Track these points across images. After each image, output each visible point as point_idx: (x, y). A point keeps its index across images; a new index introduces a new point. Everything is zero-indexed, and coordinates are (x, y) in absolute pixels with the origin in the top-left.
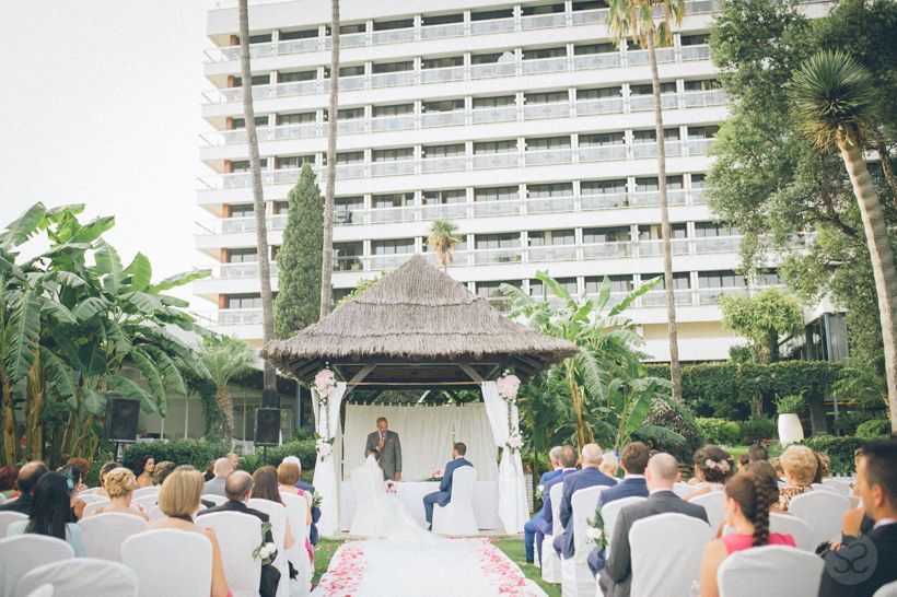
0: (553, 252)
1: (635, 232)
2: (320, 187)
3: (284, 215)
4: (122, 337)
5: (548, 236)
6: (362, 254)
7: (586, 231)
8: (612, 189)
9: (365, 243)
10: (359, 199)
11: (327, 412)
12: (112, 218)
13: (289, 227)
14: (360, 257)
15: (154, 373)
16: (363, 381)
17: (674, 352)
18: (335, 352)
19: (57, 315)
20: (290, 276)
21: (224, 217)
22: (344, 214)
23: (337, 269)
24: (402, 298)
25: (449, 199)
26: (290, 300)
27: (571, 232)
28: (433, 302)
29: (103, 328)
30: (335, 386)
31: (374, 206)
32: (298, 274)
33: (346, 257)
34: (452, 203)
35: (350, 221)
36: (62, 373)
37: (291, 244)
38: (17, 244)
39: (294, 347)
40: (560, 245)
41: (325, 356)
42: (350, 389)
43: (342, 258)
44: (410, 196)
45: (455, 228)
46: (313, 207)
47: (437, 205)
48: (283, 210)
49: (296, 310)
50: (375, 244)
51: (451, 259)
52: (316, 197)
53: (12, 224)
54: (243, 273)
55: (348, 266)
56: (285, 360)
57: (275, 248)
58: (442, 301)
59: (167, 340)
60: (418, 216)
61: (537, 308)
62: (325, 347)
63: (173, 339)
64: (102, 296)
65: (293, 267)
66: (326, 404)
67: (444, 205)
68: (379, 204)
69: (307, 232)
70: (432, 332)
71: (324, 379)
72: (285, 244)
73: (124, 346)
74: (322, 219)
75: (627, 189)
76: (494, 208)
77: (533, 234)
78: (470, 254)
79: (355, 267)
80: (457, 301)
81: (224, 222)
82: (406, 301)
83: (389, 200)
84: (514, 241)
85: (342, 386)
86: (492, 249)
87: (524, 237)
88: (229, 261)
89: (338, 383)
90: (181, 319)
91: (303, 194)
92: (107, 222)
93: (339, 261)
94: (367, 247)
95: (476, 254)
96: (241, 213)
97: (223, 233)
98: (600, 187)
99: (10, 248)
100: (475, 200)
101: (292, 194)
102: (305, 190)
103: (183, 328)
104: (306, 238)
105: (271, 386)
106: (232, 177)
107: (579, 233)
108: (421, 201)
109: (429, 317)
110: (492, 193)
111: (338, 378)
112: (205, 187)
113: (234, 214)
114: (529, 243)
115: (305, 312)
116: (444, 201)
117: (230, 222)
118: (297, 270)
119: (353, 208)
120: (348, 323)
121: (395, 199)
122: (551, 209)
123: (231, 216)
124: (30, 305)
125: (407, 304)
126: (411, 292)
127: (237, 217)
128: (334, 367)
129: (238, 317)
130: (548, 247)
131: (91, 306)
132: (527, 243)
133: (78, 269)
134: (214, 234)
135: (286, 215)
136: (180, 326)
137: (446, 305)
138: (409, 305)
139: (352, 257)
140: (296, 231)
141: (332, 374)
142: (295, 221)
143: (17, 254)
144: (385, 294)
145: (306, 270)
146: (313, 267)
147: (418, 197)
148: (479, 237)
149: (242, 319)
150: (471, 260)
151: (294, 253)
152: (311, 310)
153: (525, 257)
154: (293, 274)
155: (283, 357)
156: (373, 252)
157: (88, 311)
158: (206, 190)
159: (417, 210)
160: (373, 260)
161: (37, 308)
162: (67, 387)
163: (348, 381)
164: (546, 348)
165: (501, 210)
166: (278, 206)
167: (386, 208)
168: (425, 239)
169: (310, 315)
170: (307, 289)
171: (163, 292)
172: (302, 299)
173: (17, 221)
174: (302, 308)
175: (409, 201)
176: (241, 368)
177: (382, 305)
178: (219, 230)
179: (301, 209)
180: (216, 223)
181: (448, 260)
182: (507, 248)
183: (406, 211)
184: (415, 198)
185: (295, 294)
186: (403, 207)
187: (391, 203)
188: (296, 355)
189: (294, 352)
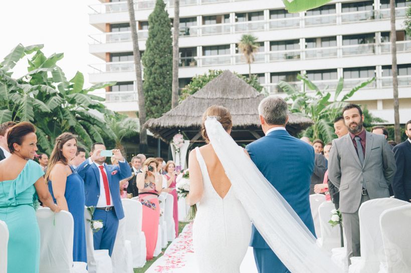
0: (321, 52)
1: (378, 37)
2: (168, 12)
3: (146, 31)
4: (71, 117)
5: (319, 42)
6: (196, 55)
7: (345, 37)
8: (364, 8)
9: (198, 48)
10: (193, 19)
11: (180, 156)
12: (63, 54)
13: (149, 39)
14: (195, 58)
15: (87, 136)
16: (198, 140)
17: (397, 118)
18: (183, 125)
19: (41, 107)
20: (151, 71)
21: (106, 32)
22: (184, 30)
23: (181, 65)
24: (219, 95)
25: (253, 18)
26: (151, 86)
27: (334, 38)
28: (235, 97)
29: (61, 113)
30: (184, 142)
31: (204, 23)
32: (156, 69)
33: (186, 58)
34: (255, 20)
35: (188, 34)
36: (42, 137)
37: (151, 50)
38: (12, 67)
39: (162, 122)
40: (327, 47)
41: (178, 127)
42: (192, 144)
43: (183, 58)
44: (227, 16)
45: (257, 39)
46: (165, 25)
47: (245, 23)
48: (145, 27)
49: (155, 93)
50: (205, 48)
51: (253, 60)
52: (166, 19)
53: (8, 56)
54: (120, 69)
55: (187, 63)
56: (156, 129)
57: (142, 52)
58: (240, 96)
59: (92, 119)
60: (233, 29)
61: (299, 96)
62: (179, 123)
63: (96, 118)
64: (57, 95)
65: (153, 64)
66: (179, 152)
67: (250, 22)
68: (207, 22)
69: (161, 42)
70: (234, 114)
71: (178, 139)
72: (147, 50)
73: (73, 122)
74: (170, 34)
75: (373, 7)
76: (282, 23)
77: (308, 40)
78: (267, 54)
79: (192, 64)
80: (249, 96)
81: (107, 35)
82: (221, 96)
83: (214, 19)
84: (295, 45)
85: (188, 143)
86: (281, 51)
87: (303, 43)
88: (111, 60)
89: (186, 141)
90: (99, 107)
91: (158, 17)
92: (60, 56)
93: (182, 60)
94: (199, 51)
95: (270, 54)
96: (118, 29)
97: (107, 43)
98: (355, 6)
99: (8, 70)
100: (270, 18)
101: (151, 17)
102: (159, 14)
103: (100, 111)
104: (160, 46)
105: (144, 141)
106: (111, 5)
107: (339, 39)
108: (234, 20)
109: (233, 105)
110: (282, 13)
111: (185, 138)
112: (93, 12)
113: (113, 29)
114: (306, 46)
115: (161, 94)
116: (250, 19)
117: (111, 35)
118: (156, 66)
119: (190, 25)
120: (190, 109)
121: (217, 18)
122: (321, 22)
123: (111, 31)
124: (28, 102)
125: (221, 98)
126: (224, 91)
127: (115, 32)
128: (183, 132)
129: (119, 97)
130: (319, 49)
131: (54, 101)
132: (304, 46)
133: (45, 81)
134: (101, 43)
135: (147, 31)
136: (99, 110)
137: (242, 99)
138: (222, 99)
139: (189, 58)
140: (154, 42)
141: (182, 136)
142: (153, 35)
143: (12, 73)
144: (210, 93)
145: (161, 67)
146: (165, 65)
147: (233, 17)
148: (272, 43)
149: (120, 98)
150: (267, 58)
151: (152, 56)
152: (165, 92)
153: (303, 56)
154: (153, 69)
155: (156, 127)
156: (204, 54)
157: (54, 105)
158: (95, 14)
159: (232, 26)
160: (203, 60)
161: (31, 104)
162: (45, 145)
163: (190, 140)
164: (295, 122)
165: (287, 25)
166: (142, 24)
167: (212, 25)
168: (237, 45)
169: (164, 96)
170: (162, 79)
171: (89, 93)
172: (159, 85)
173: (9, 55)
174: (159, 91)
175: (227, 20)
176: (129, 132)
177: (208, 99)
178: (104, 41)
179: (156, 28)
180: (102, 36)
181: (251, 60)
182: (290, 50)
183: (225, 26)
184: (230, 18)
185: (154, 82)
186: (222, 24)
187: (215, 21)
188: (163, 127)
189: (162, 125)
